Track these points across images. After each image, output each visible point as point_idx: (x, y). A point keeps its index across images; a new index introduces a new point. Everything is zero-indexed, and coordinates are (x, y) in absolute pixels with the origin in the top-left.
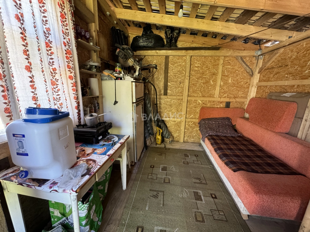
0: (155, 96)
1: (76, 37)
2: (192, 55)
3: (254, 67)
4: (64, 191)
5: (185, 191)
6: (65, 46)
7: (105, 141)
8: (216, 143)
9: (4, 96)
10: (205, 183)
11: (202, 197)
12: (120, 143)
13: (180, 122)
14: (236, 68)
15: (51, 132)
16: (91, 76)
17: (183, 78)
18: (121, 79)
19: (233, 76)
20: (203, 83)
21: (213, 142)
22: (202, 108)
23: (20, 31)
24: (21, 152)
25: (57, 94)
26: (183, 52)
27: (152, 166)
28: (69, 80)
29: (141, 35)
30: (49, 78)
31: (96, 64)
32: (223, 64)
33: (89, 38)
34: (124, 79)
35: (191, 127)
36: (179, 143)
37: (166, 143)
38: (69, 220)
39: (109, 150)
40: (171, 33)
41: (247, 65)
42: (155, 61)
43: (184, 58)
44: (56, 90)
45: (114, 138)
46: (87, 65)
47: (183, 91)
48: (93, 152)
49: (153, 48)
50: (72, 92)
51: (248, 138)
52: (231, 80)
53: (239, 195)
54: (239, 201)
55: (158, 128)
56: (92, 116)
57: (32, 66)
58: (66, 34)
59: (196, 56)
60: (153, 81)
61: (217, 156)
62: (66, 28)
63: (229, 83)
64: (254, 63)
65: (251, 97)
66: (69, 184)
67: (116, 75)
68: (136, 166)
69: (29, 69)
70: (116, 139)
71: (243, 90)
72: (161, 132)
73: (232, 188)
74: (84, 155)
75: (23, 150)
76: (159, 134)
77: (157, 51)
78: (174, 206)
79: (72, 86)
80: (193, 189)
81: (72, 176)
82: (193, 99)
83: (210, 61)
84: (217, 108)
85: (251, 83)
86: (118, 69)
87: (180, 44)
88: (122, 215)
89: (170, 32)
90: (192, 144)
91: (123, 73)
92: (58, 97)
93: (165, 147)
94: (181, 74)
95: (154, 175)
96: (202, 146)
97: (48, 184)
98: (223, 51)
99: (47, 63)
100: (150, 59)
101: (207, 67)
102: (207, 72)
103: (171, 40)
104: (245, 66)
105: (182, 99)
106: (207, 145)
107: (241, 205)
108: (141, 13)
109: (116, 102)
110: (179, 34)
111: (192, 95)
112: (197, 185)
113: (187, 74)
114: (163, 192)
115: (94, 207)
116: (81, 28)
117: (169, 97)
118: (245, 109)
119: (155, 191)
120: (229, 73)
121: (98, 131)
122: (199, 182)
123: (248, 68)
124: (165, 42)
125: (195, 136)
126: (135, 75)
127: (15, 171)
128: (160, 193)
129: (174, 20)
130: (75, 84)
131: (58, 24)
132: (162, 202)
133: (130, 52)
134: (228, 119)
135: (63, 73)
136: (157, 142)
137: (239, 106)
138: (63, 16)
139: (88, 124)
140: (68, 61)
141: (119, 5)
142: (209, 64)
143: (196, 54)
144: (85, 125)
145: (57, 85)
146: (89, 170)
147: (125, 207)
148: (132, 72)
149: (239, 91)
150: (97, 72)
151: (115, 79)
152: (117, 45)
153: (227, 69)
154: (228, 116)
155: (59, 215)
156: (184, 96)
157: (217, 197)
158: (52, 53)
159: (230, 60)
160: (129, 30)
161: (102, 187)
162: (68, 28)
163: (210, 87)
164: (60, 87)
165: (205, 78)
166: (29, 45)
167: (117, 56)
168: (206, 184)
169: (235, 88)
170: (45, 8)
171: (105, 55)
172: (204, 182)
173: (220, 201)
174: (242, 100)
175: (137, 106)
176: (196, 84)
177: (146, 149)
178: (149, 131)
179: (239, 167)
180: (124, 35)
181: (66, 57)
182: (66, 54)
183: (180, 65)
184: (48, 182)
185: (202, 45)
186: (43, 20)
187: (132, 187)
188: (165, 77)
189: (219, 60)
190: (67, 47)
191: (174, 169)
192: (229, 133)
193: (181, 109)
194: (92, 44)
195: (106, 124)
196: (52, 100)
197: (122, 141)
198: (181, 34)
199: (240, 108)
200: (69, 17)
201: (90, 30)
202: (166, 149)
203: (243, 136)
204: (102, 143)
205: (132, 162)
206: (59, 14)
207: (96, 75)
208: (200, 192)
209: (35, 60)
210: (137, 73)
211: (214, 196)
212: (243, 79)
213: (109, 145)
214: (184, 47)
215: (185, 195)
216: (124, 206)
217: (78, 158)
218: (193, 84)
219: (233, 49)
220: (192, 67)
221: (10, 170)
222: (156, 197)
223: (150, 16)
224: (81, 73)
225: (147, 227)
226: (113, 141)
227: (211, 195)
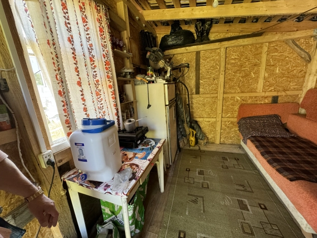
0: (187, 96)
1: (113, 48)
2: (227, 46)
3: (312, 50)
4: (117, 194)
5: (228, 198)
6: (105, 58)
7: (143, 146)
8: (263, 146)
9: (64, 110)
10: (251, 190)
11: (249, 207)
12: (158, 147)
13: (215, 122)
14: (286, 54)
15: (103, 140)
16: (126, 82)
17: (217, 74)
18: (153, 82)
19: (282, 65)
20: (242, 77)
21: (258, 144)
22: (241, 105)
23: (72, 51)
24: (81, 158)
25: (101, 103)
26: (217, 45)
27: (188, 170)
28: (109, 89)
29: (169, 33)
30: (94, 89)
31: (130, 71)
32: (268, 51)
33: (123, 46)
34: (156, 82)
35: (228, 127)
36: (214, 145)
37: (201, 144)
38: (118, 218)
39: (148, 154)
40: (202, 25)
41: (301, 49)
42: (185, 59)
43: (218, 51)
44: (100, 100)
45: (151, 142)
46: (122, 73)
47: (218, 88)
48: (134, 156)
49: (183, 45)
50: (112, 100)
51: (306, 139)
52: (279, 70)
53: (300, 209)
54: (299, 216)
55: (191, 130)
56: (130, 121)
57: (81, 81)
58: (104, 46)
59: (232, 47)
60: (184, 80)
61: (265, 161)
62: (104, 41)
63: (276, 74)
64: (312, 45)
65: (309, 88)
66: (120, 187)
67: (149, 79)
68: (171, 168)
69: (79, 84)
70: (153, 143)
71: (296, 81)
72: (195, 133)
73: (288, 199)
74: (127, 159)
75: (83, 157)
76: (193, 136)
77: (187, 48)
78: (216, 213)
79: (112, 95)
80: (236, 197)
81: (121, 180)
82: (230, 96)
83: (250, 51)
84: (261, 104)
85: (308, 71)
86: (150, 72)
87: (212, 37)
88: (163, 217)
89: (200, 25)
90: (230, 146)
91: (154, 76)
92: (101, 106)
93: (200, 149)
94: (215, 69)
95: (190, 179)
96: (243, 149)
97: (102, 186)
98: (267, 37)
99: (92, 77)
100: (179, 57)
101: (246, 58)
102: (247, 64)
103: (202, 34)
104: (299, 50)
105: (217, 97)
106: (249, 148)
107: (302, 221)
108: (168, 11)
109: (149, 106)
110: (211, 26)
111: (228, 91)
112: (241, 193)
113: (222, 69)
114: (203, 197)
115: (138, 208)
116: (116, 38)
117: (201, 95)
118: (300, 103)
119: (194, 196)
120: (276, 62)
121: (137, 136)
122: (243, 189)
123: (302, 53)
124: (196, 37)
125: (233, 137)
126: (166, 77)
127: (75, 172)
128: (199, 198)
129: (205, 11)
130: (114, 93)
131: (98, 38)
132: (202, 208)
133: (160, 53)
134: (276, 116)
135: (104, 83)
136: (191, 144)
137: (291, 100)
138: (101, 31)
139: (127, 129)
140: (107, 71)
141: (146, 7)
142: (249, 53)
143: (233, 45)
144: (124, 131)
145: (100, 95)
146: (134, 174)
147: (165, 210)
148: (163, 73)
149: (290, 82)
150: (131, 78)
151: (147, 83)
152: (147, 48)
153: (273, 57)
154: (276, 114)
155: (110, 213)
156: (219, 93)
157: (267, 208)
158: (95, 66)
159: (277, 46)
160: (156, 30)
161: (143, 189)
162: (105, 40)
163: (250, 81)
164: (102, 96)
165: (244, 71)
166: (78, 63)
167: (148, 60)
168: (252, 192)
169: (284, 78)
170: (88, 26)
171: (137, 60)
172: (249, 189)
173: (272, 213)
174: (296, 93)
175: (170, 108)
176: (233, 78)
177: (180, 151)
178: (181, 132)
179: (297, 176)
180: (152, 36)
181: (106, 68)
182: (105, 65)
183: (213, 60)
184: (102, 184)
185: (239, 33)
186: (87, 38)
187: (169, 190)
188: (196, 75)
189: (261, 47)
190: (106, 58)
191: (212, 174)
192: (279, 133)
193: (216, 108)
194: (125, 51)
195: (143, 129)
196: (97, 109)
197: (159, 145)
198: (214, 25)
199: (293, 102)
200: (106, 29)
201: (123, 38)
202: (201, 151)
203: (298, 136)
204: (140, 147)
205: (167, 165)
206: (98, 29)
207: (130, 81)
208: (246, 200)
209: (83, 75)
210: (168, 75)
211: (263, 206)
212: (296, 67)
213: (147, 149)
214: (217, 39)
215: (227, 203)
216: (163, 208)
217: (123, 162)
218: (230, 79)
219: (282, 32)
220: (228, 61)
221: (71, 172)
222: (195, 202)
223: (179, 12)
224: (118, 81)
225: (188, 232)
226: (151, 145)
227: (260, 205)
